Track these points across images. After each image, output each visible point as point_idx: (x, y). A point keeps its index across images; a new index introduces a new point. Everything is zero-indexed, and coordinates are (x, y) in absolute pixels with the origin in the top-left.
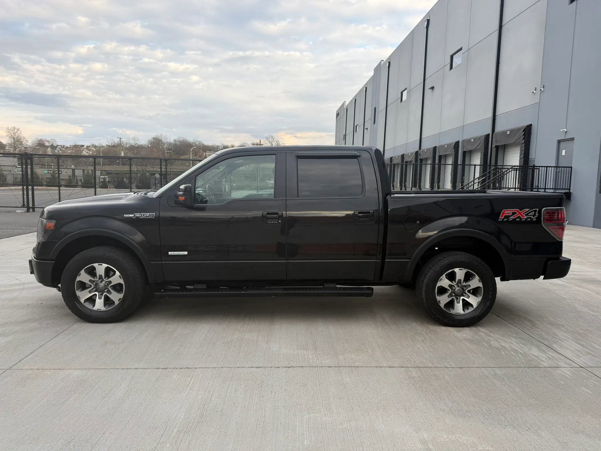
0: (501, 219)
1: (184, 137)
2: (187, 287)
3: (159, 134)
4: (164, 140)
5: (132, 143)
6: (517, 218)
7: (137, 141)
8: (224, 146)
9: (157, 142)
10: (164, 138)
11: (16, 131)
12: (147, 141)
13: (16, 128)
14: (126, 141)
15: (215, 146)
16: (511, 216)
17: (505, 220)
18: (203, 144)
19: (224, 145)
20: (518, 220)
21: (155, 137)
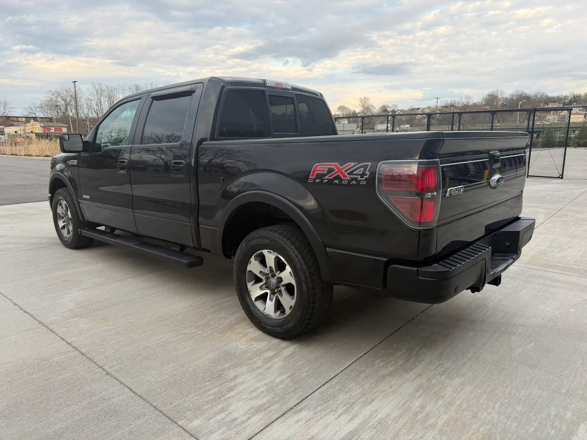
0: (312, 180)
1: (523, 90)
2: (97, 228)
3: (495, 90)
4: (500, 96)
5: (464, 102)
6: (336, 178)
7: (470, 99)
8: (574, 96)
9: (492, 98)
10: (500, 93)
11: (366, 100)
12: (481, 98)
13: (366, 98)
14: (458, 101)
15: (561, 97)
16: (325, 175)
17: (318, 180)
18: (547, 95)
19: (575, 94)
20: (337, 181)
21: (490, 94)
